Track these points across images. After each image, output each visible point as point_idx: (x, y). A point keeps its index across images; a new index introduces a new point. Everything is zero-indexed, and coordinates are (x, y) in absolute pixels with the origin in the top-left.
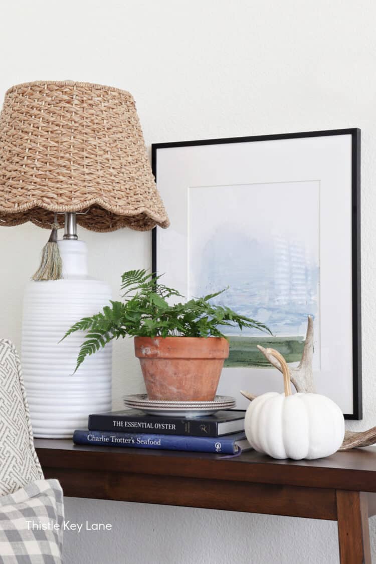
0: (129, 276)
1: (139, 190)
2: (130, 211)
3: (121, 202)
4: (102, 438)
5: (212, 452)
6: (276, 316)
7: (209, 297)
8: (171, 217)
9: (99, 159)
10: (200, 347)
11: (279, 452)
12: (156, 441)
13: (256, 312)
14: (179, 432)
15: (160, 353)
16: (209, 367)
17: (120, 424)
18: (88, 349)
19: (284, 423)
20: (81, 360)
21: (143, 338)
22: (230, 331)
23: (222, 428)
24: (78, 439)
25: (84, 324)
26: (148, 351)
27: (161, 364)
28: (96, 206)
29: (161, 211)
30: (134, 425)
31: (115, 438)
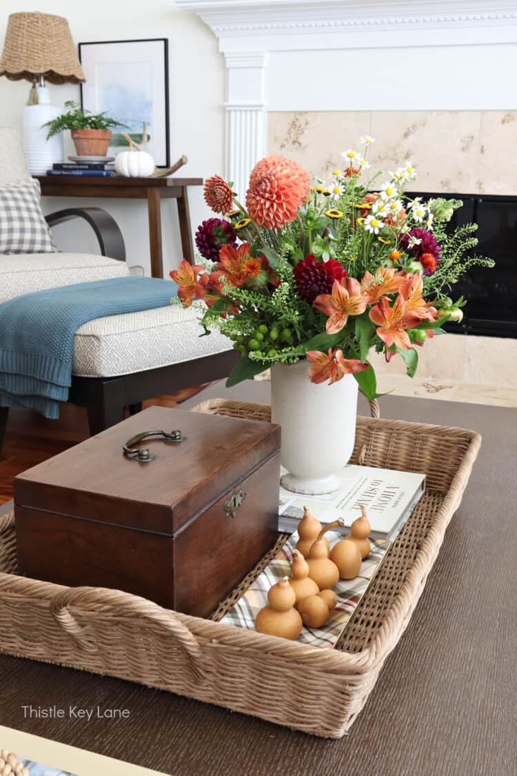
0: (68, 103)
1: (70, 64)
2: (66, 73)
3: (62, 70)
4: (59, 173)
5: (101, 176)
6: (135, 123)
7: (103, 113)
8: (87, 78)
9: (52, 50)
10: (98, 133)
11: (127, 174)
12: (81, 173)
13: (126, 122)
14: (89, 169)
15: (81, 136)
16: (103, 143)
17: (65, 167)
18: (51, 134)
19: (128, 161)
20: (48, 139)
21: (74, 130)
22: (114, 131)
23: (106, 167)
24: (49, 173)
25: (49, 124)
26: (76, 135)
27: (82, 141)
29: (82, 75)
30: (71, 167)
31: (64, 173)
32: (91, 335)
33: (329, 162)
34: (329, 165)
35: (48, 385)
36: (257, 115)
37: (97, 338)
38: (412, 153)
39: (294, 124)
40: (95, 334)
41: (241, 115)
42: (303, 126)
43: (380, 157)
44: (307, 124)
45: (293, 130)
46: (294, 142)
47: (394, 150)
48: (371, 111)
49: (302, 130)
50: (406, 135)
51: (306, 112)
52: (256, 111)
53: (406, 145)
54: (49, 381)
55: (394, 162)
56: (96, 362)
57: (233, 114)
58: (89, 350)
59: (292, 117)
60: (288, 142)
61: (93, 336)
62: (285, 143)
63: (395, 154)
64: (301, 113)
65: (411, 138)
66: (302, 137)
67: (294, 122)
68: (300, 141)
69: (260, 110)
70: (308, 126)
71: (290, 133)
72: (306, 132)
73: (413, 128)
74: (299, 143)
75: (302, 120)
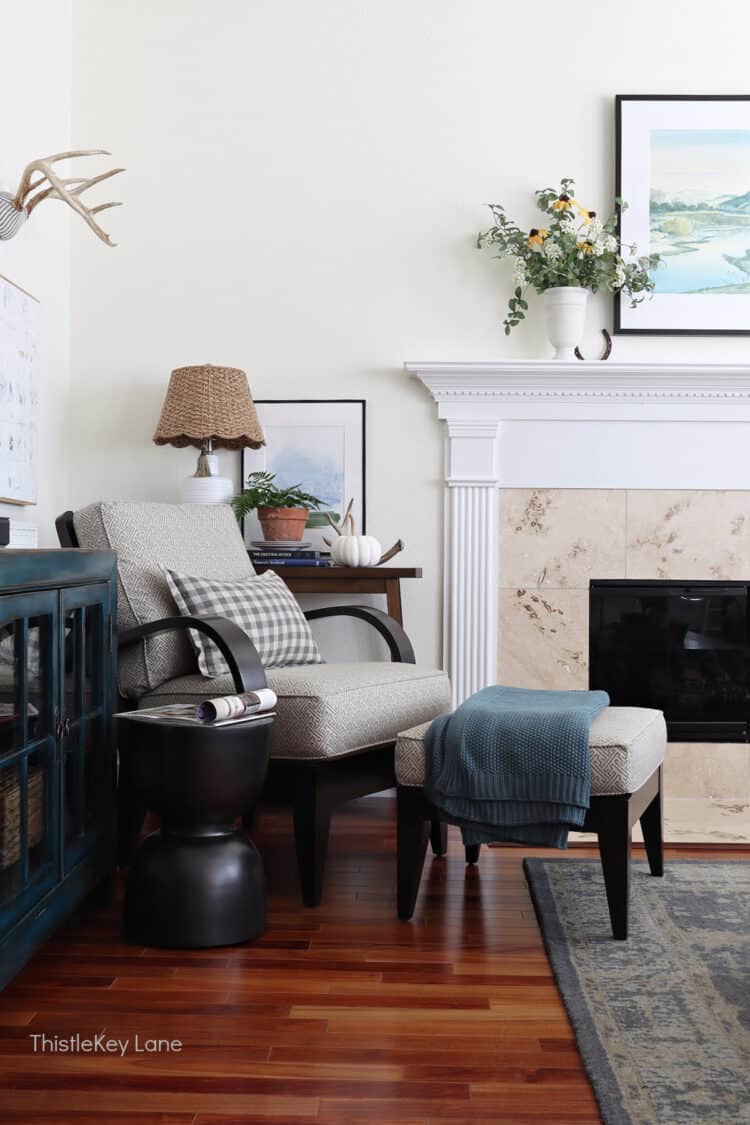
5: (314, 566)
12: (282, 563)
17: (257, 554)
27: (272, 522)
28: (244, 437)
30: (265, 555)
32: (616, 746)
33: (577, 547)
34: (577, 550)
35: (568, 809)
36: (487, 492)
37: (623, 748)
38: (676, 537)
39: (532, 503)
40: (621, 744)
41: (466, 493)
42: (544, 506)
43: (638, 541)
44: (549, 503)
45: (531, 510)
46: (533, 524)
47: (655, 532)
48: (626, 489)
49: (543, 510)
50: (668, 517)
51: (548, 489)
52: (487, 488)
53: (669, 527)
54: (571, 802)
55: (655, 547)
56: (623, 776)
57: (456, 491)
58: (613, 762)
59: (530, 495)
60: (526, 524)
61: (619, 746)
62: (522, 525)
63: (657, 538)
64: (541, 490)
65: (675, 520)
66: (543, 518)
67: (532, 501)
68: (540, 522)
69: (493, 487)
70: (551, 505)
71: (527, 514)
72: (548, 511)
73: (675, 507)
74: (539, 525)
75: (542, 499)
